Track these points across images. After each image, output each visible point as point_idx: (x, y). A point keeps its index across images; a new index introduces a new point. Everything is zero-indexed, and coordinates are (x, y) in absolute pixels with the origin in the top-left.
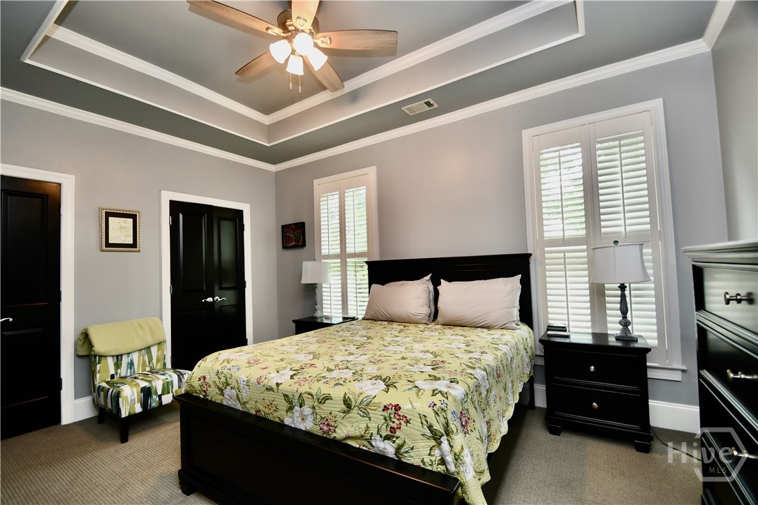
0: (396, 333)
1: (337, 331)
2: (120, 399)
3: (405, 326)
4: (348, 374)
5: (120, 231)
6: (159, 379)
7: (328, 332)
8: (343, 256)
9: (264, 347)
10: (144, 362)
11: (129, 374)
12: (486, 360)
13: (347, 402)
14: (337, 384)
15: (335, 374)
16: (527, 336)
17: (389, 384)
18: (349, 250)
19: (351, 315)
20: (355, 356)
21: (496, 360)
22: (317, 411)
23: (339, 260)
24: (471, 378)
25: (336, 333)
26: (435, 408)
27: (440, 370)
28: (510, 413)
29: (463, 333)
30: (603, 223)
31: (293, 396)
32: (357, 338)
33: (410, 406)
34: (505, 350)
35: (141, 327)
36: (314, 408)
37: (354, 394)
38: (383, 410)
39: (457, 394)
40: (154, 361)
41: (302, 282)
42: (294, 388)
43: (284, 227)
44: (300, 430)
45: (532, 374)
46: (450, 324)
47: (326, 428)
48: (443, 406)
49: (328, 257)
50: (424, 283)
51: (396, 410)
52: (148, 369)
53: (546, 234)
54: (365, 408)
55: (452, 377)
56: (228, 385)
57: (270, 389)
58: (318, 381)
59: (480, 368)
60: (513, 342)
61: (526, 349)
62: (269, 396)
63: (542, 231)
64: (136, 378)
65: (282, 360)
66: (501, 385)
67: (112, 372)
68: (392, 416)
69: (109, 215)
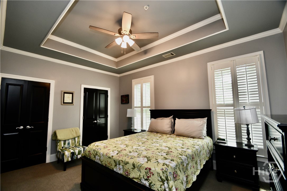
0: (158, 138)
1: (137, 136)
2: (64, 156)
3: (162, 135)
4: (136, 154)
5: (68, 98)
6: (77, 149)
7: (134, 136)
8: (142, 107)
9: (110, 141)
10: (73, 143)
11: (68, 147)
12: (188, 152)
13: (134, 165)
14: (131, 158)
15: (132, 154)
16: (209, 141)
17: (149, 160)
18: (144, 105)
19: (144, 129)
20: (141, 147)
21: (192, 152)
22: (124, 167)
23: (140, 109)
24: (180, 159)
25: (136, 137)
26: (163, 171)
27: (169, 155)
28: (198, 173)
29: (183, 139)
30: (240, 99)
31: (117, 161)
32: (143, 139)
33: (154, 169)
34: (197, 148)
35: (73, 131)
36: (123, 166)
37: (136, 162)
38: (145, 170)
39: (173, 166)
40: (76, 143)
41: (127, 116)
42: (118, 158)
43: (122, 96)
44: (119, 173)
45: (210, 157)
46: (179, 135)
47: (127, 174)
48: (166, 170)
49: (136, 107)
50: (170, 119)
51: (149, 170)
52: (74, 145)
53: (217, 102)
54: (139, 168)
55: (172, 159)
56: (97, 155)
57: (110, 158)
58: (126, 156)
59: (184, 155)
60: (202, 144)
61: (208, 147)
62: (109, 160)
63: (215, 101)
64: (70, 148)
65: (115, 147)
66: (194, 162)
67: (63, 146)
68: (148, 172)
69: (65, 93)
